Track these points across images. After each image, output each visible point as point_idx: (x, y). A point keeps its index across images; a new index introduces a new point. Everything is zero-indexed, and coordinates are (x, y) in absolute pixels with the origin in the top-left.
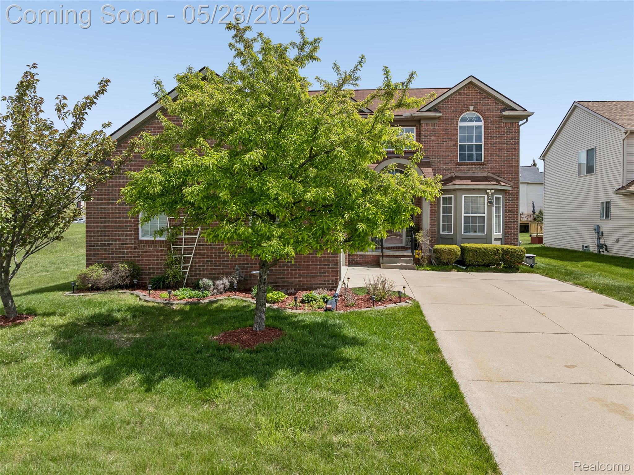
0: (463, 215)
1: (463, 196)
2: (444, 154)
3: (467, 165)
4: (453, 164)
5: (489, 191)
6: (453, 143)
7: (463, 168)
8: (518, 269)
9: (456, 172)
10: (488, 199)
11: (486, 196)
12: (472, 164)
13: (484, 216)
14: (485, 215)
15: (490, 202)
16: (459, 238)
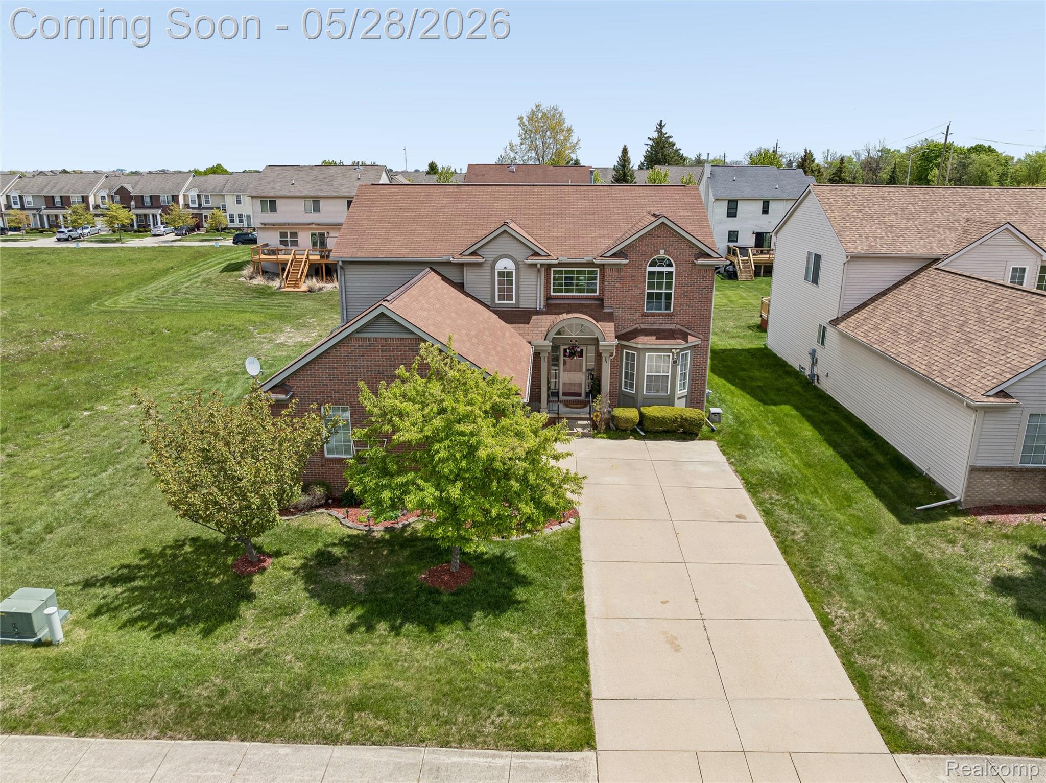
0: (646, 374)
1: (647, 354)
2: (629, 303)
3: (653, 315)
4: (638, 314)
5: (673, 351)
6: (639, 291)
7: (650, 319)
8: (697, 435)
9: (642, 323)
10: (673, 358)
11: (671, 354)
12: (659, 315)
13: (668, 376)
14: (669, 374)
15: (675, 362)
16: (640, 398)
